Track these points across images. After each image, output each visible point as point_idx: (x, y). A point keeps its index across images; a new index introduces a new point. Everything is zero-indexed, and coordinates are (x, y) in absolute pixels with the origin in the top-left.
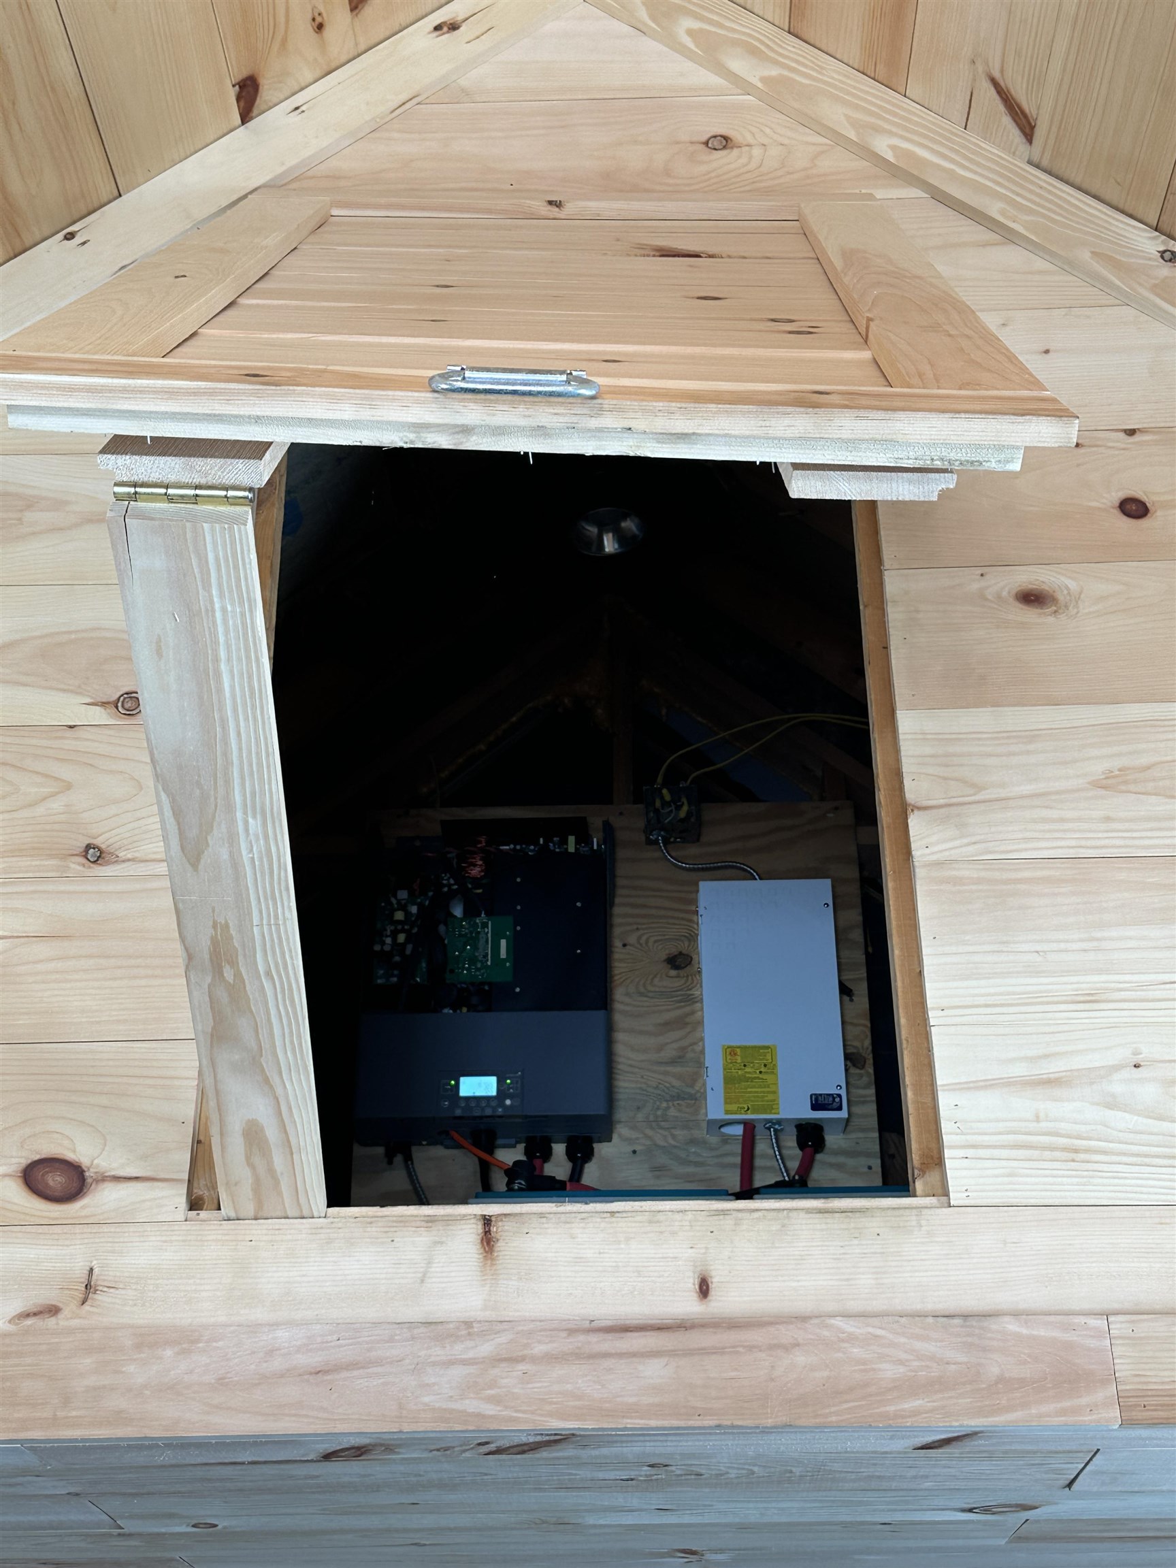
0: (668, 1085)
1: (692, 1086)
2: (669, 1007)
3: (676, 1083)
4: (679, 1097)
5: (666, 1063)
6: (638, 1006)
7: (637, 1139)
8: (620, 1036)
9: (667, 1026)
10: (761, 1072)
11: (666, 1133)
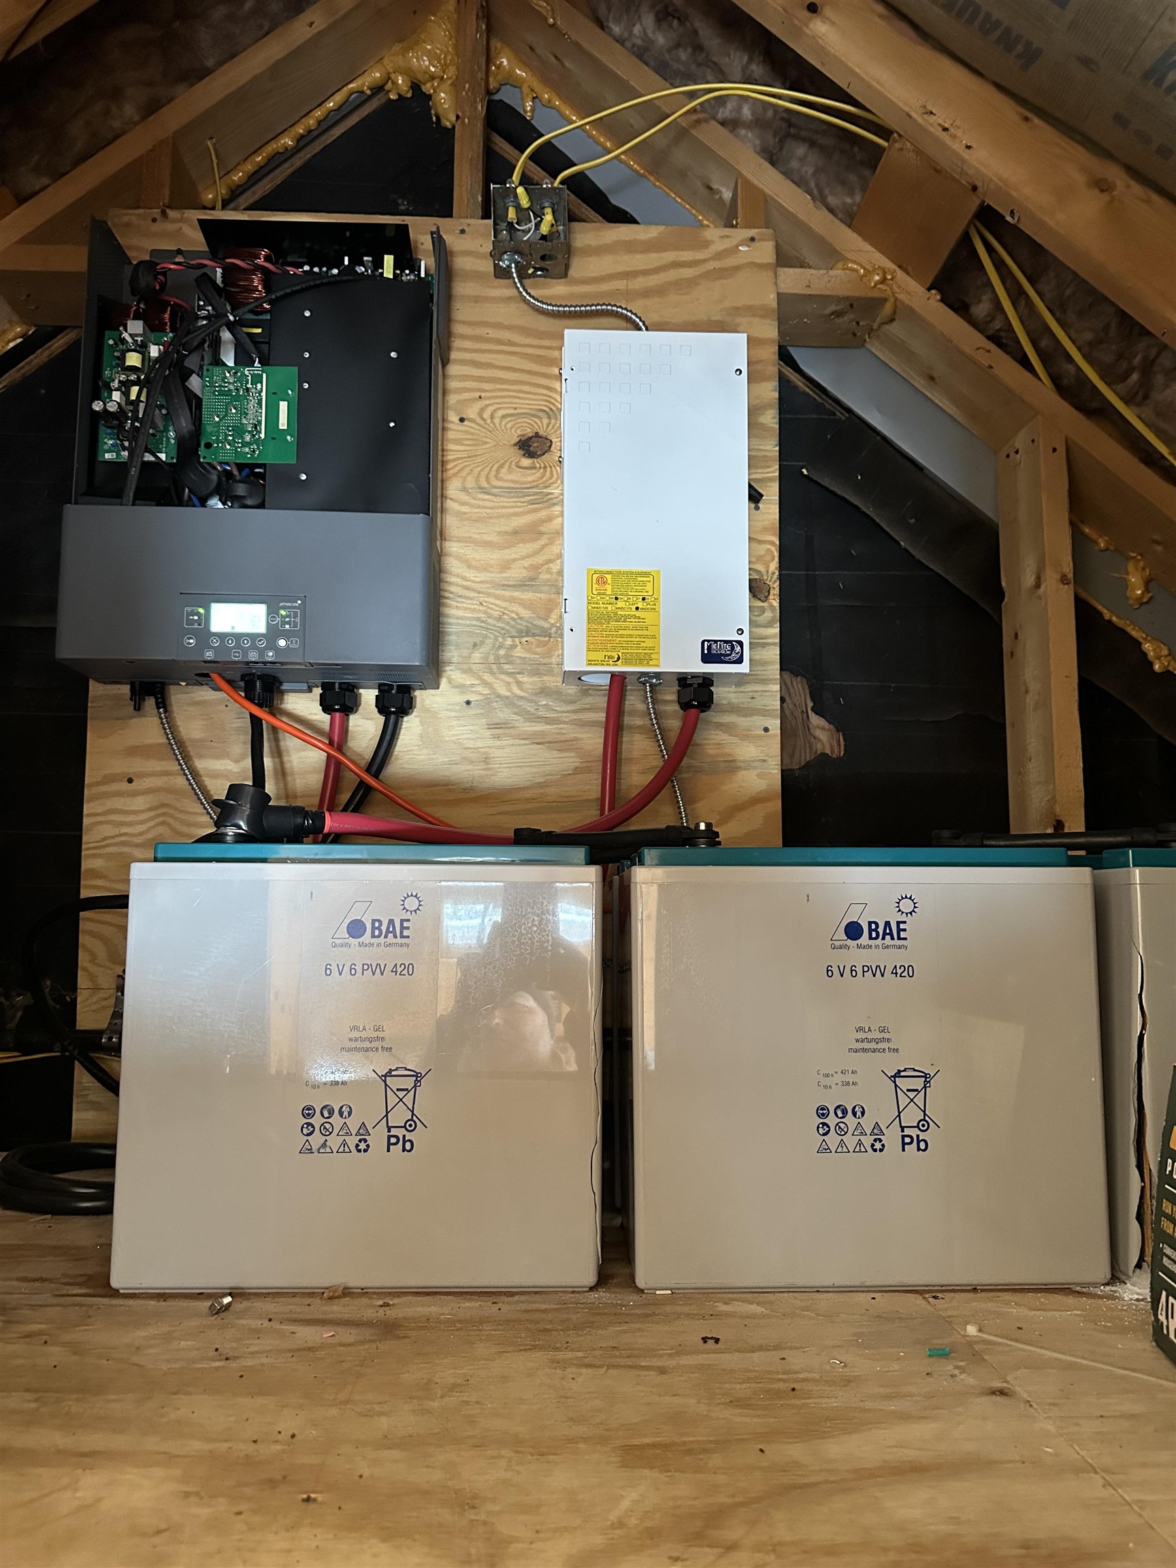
0: (514, 615)
1: (546, 619)
2: (520, 510)
3: (525, 613)
4: (528, 633)
5: (514, 587)
6: (479, 507)
7: (472, 685)
8: (452, 547)
9: (518, 535)
10: (637, 608)
11: (508, 679)
